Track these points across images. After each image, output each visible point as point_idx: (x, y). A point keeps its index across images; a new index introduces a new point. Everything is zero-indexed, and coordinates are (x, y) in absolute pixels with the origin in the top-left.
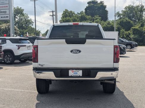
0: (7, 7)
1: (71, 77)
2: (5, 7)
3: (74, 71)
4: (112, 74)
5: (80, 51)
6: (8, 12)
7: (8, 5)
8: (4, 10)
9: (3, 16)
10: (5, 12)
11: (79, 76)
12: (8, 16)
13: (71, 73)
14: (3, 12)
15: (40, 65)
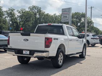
0: (68, 13)
1: (24, 54)
2: (66, 13)
4: (42, 54)
5: (28, 40)
6: (68, 17)
7: (68, 12)
8: (66, 16)
9: (65, 19)
10: (66, 17)
12: (68, 19)
13: (24, 52)
14: (65, 17)
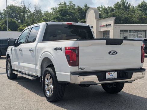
3: (110, 73)
4: (143, 74)
5: (116, 53)
11: (114, 78)
15: (80, 68)
